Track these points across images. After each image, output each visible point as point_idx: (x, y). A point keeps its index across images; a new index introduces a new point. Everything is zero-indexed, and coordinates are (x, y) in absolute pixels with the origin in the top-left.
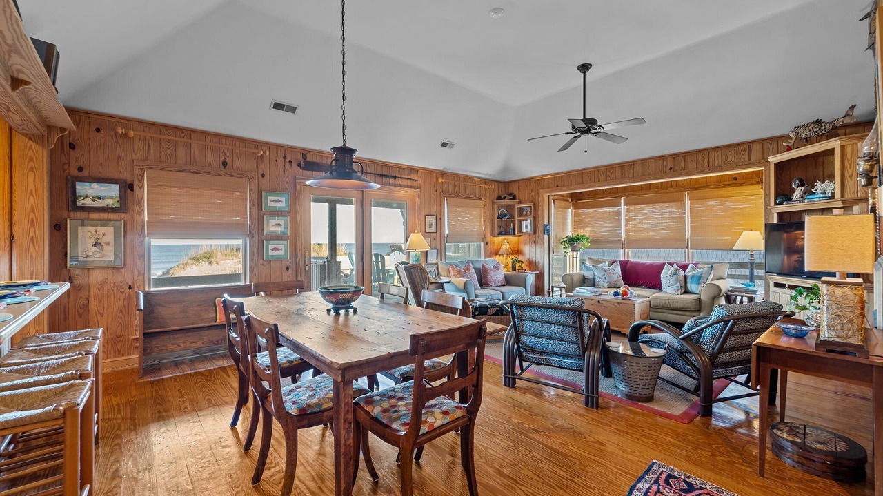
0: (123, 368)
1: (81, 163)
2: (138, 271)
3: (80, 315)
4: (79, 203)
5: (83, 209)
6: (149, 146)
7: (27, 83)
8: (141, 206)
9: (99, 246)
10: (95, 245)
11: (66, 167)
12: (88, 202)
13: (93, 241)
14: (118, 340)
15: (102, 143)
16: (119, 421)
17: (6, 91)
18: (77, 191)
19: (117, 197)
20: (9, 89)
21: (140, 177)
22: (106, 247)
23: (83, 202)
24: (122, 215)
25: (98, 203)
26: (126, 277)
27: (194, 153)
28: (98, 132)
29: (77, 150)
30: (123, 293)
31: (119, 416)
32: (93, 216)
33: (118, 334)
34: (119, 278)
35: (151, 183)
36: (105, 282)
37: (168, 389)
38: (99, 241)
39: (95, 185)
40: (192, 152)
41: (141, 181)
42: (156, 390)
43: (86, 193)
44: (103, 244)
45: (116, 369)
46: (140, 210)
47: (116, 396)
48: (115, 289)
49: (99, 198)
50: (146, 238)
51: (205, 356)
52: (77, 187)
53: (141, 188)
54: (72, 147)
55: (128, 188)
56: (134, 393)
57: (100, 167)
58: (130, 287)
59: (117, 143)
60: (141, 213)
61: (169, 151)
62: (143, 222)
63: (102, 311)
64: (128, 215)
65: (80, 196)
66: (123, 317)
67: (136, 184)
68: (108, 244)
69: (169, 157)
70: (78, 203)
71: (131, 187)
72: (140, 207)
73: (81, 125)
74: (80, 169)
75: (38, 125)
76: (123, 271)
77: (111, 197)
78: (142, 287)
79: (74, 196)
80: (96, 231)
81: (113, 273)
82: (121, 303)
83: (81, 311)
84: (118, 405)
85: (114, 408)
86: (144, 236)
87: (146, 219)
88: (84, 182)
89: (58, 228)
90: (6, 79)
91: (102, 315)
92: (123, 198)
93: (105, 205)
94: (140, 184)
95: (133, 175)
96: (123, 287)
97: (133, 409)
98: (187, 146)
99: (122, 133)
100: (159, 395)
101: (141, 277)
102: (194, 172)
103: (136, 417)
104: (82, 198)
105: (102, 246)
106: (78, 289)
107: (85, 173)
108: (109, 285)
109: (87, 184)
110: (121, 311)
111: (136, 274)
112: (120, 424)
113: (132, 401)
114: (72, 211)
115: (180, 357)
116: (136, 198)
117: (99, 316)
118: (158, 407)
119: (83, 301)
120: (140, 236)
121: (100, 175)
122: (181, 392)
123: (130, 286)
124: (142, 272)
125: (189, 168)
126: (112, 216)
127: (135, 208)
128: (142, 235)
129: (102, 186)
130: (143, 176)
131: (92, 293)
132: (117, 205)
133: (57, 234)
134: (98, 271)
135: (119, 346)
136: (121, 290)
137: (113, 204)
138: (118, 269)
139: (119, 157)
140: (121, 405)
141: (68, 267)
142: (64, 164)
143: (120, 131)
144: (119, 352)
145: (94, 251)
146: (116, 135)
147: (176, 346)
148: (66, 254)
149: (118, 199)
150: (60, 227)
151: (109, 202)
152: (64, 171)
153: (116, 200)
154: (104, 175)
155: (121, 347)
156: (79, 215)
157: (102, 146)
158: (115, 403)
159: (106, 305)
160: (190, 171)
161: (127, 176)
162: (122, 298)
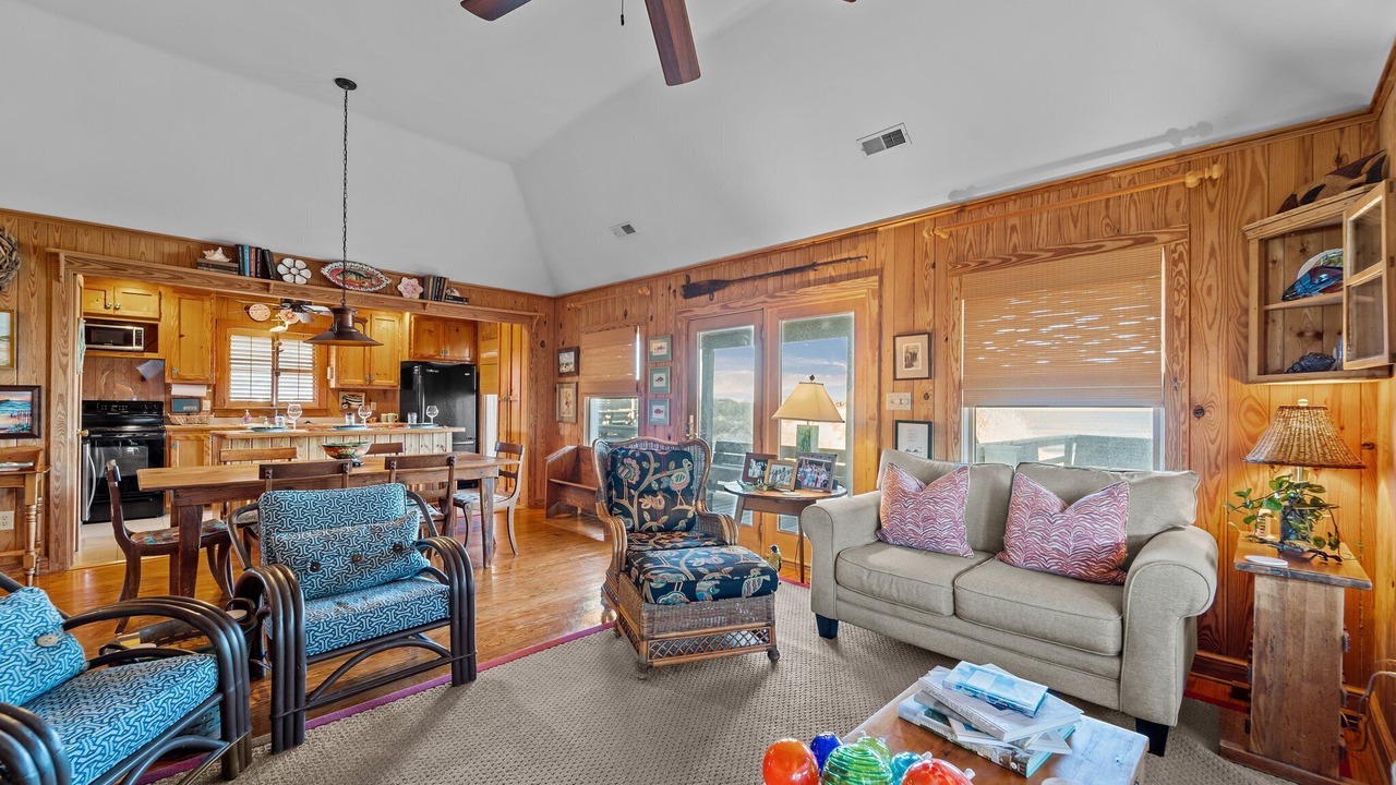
1: (563, 338)
5: (562, 375)
6: (589, 312)
7: (426, 304)
11: (558, 342)
12: (563, 369)
24: (577, 378)
25: (567, 369)
26: (578, 432)
27: (608, 309)
29: (563, 328)
32: (566, 379)
34: (575, 432)
35: (585, 347)
36: (570, 435)
49: (568, 365)
50: (586, 398)
54: (561, 326)
55: (578, 353)
57: (569, 339)
61: (596, 314)
67: (581, 350)
69: (597, 320)
70: (560, 370)
76: (576, 426)
78: (583, 441)
79: (559, 365)
81: (573, 427)
93: (569, 371)
95: (580, 341)
98: (606, 304)
101: (582, 433)
102: (606, 330)
106: (561, 438)
107: (565, 346)
108: (572, 437)
114: (558, 377)
125: (605, 325)
126: (572, 379)
132: (574, 369)
139: (576, 328)
149: (574, 364)
150: (556, 390)
151: (571, 367)
152: (557, 346)
154: (571, 345)
156: (561, 379)
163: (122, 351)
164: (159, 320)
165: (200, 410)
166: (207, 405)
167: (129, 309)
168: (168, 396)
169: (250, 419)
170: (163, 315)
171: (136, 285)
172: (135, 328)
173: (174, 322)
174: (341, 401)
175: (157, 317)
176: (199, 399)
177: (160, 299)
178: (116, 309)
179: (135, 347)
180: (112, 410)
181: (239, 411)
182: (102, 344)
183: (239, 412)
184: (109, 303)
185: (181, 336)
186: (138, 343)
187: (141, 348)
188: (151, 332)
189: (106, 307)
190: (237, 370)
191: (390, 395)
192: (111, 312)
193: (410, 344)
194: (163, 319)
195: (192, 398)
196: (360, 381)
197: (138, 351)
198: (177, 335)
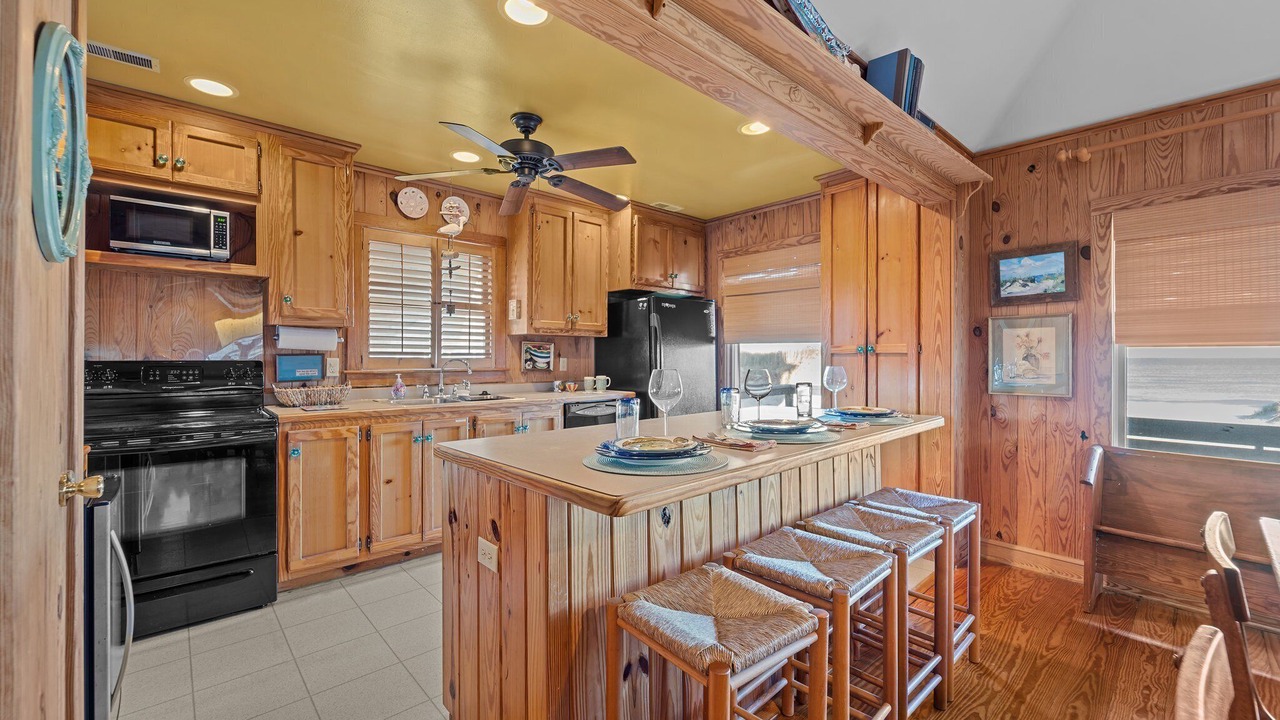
0: (1069, 578)
1: (1007, 230)
2: (1097, 407)
3: (1006, 468)
4: (1004, 293)
5: (1011, 301)
6: (1122, 166)
7: (878, 125)
8: (1103, 284)
9: (1032, 360)
10: (1025, 358)
11: (989, 239)
12: (1016, 290)
13: (1022, 352)
14: (1063, 524)
15: (1038, 188)
16: (997, 687)
17: (858, 149)
18: (1001, 274)
19: (1060, 274)
20: (860, 144)
21: (1102, 231)
22: (1044, 363)
23: (1009, 290)
24: (1071, 306)
25: (1033, 289)
26: (1078, 415)
27: (1232, 145)
28: (1031, 171)
29: (1003, 211)
30: (1071, 444)
31: (1004, 675)
32: (1024, 310)
33: (1062, 514)
34: (1064, 416)
35: (1123, 237)
36: (1042, 420)
37: (1122, 672)
38: (1033, 352)
39: (1026, 261)
40: (1226, 146)
41: (1104, 237)
42: (1098, 659)
43: (1014, 276)
44: (1038, 356)
45: (1056, 574)
46: (1101, 293)
47: (1025, 629)
48: (1057, 434)
49: (1033, 281)
50: (1115, 347)
51: (1262, 631)
52: (1001, 268)
53: (1103, 251)
54: (996, 207)
55: (1079, 254)
56: (1055, 641)
57: (1035, 229)
58: (1084, 436)
59: (1063, 179)
60: (1103, 299)
61: (1164, 163)
62: (1109, 316)
63: (1036, 468)
64: (1081, 305)
65: (1006, 282)
66: (1071, 487)
67: (1095, 245)
68: (1046, 356)
69: (1165, 176)
70: (1002, 293)
71: (1086, 252)
72: (1102, 286)
73: (1007, 170)
74: (1007, 239)
75: (933, 187)
76: (1071, 404)
77: (1051, 276)
78: (1106, 438)
79: (997, 283)
80: (1027, 336)
81: (1054, 406)
82: (1068, 461)
83: (1007, 462)
84: (1018, 650)
85: (1008, 652)
86: (1110, 342)
87: (1113, 310)
88: (1011, 258)
89: (978, 332)
90: (851, 131)
91: (1037, 475)
92: (1073, 275)
93: (1041, 292)
94: (1102, 244)
95: (1089, 229)
96: (1071, 433)
97: (1033, 676)
98: (1214, 136)
99: (1068, 158)
100: (1097, 675)
101: (1103, 420)
102: (1231, 191)
103: (1028, 697)
104: (1008, 284)
105: (1036, 359)
106: (1003, 426)
107: (1014, 244)
108: (1049, 426)
109: (1015, 260)
110: (1067, 476)
111: (1095, 413)
112: (995, 694)
113: (1042, 657)
114: (994, 306)
115: (1191, 603)
116: (1094, 269)
117: (1032, 475)
118: (1078, 704)
119: (1009, 447)
120: (1101, 342)
121: (1034, 243)
122: (1147, 698)
123: (1083, 433)
124: (1105, 411)
125: (1216, 184)
126: (1052, 308)
127: (1093, 289)
128: (1106, 341)
129: (1036, 261)
130: (1109, 227)
131: (1022, 436)
132: (1061, 288)
133: (977, 341)
134: (1032, 401)
135: (1063, 535)
136: (1068, 438)
137: (1054, 287)
138: (1062, 400)
139: (1065, 203)
140: (1021, 654)
141: (990, 392)
142: (985, 237)
143: (1063, 156)
144: (1064, 547)
145: (1024, 367)
146: (1060, 168)
147: (1168, 579)
148: (987, 371)
149: (1063, 278)
150: (981, 332)
151: (1048, 285)
152: (986, 246)
153: (1059, 280)
154: (1042, 241)
155: (1067, 539)
156: (1004, 310)
157: (1039, 194)
158: (1015, 643)
159: (1043, 460)
160: (1219, 191)
161: (1079, 235)
162: (1069, 454)
163: (189, 257)
164: (257, 198)
165: (323, 376)
166: (334, 366)
167: (201, 171)
168: (270, 351)
169: (403, 390)
170: (264, 191)
171: (214, 124)
172: (214, 212)
173: (284, 205)
174: (525, 356)
175: (255, 192)
176: (321, 356)
177: (259, 157)
178: (175, 168)
179: (215, 252)
180: (171, 378)
181: (383, 375)
182: (149, 241)
183: (385, 379)
184: (164, 153)
185: (297, 233)
186: (220, 244)
187: (225, 253)
188: (245, 220)
189: (155, 163)
190: (380, 304)
191: (583, 346)
192: (165, 174)
193: (632, 261)
194: (264, 196)
195: (308, 353)
196: (561, 324)
197: (218, 260)
198: (290, 231)
